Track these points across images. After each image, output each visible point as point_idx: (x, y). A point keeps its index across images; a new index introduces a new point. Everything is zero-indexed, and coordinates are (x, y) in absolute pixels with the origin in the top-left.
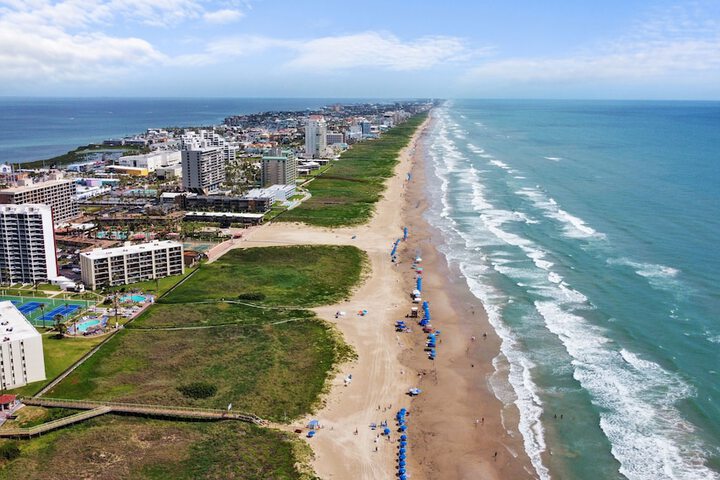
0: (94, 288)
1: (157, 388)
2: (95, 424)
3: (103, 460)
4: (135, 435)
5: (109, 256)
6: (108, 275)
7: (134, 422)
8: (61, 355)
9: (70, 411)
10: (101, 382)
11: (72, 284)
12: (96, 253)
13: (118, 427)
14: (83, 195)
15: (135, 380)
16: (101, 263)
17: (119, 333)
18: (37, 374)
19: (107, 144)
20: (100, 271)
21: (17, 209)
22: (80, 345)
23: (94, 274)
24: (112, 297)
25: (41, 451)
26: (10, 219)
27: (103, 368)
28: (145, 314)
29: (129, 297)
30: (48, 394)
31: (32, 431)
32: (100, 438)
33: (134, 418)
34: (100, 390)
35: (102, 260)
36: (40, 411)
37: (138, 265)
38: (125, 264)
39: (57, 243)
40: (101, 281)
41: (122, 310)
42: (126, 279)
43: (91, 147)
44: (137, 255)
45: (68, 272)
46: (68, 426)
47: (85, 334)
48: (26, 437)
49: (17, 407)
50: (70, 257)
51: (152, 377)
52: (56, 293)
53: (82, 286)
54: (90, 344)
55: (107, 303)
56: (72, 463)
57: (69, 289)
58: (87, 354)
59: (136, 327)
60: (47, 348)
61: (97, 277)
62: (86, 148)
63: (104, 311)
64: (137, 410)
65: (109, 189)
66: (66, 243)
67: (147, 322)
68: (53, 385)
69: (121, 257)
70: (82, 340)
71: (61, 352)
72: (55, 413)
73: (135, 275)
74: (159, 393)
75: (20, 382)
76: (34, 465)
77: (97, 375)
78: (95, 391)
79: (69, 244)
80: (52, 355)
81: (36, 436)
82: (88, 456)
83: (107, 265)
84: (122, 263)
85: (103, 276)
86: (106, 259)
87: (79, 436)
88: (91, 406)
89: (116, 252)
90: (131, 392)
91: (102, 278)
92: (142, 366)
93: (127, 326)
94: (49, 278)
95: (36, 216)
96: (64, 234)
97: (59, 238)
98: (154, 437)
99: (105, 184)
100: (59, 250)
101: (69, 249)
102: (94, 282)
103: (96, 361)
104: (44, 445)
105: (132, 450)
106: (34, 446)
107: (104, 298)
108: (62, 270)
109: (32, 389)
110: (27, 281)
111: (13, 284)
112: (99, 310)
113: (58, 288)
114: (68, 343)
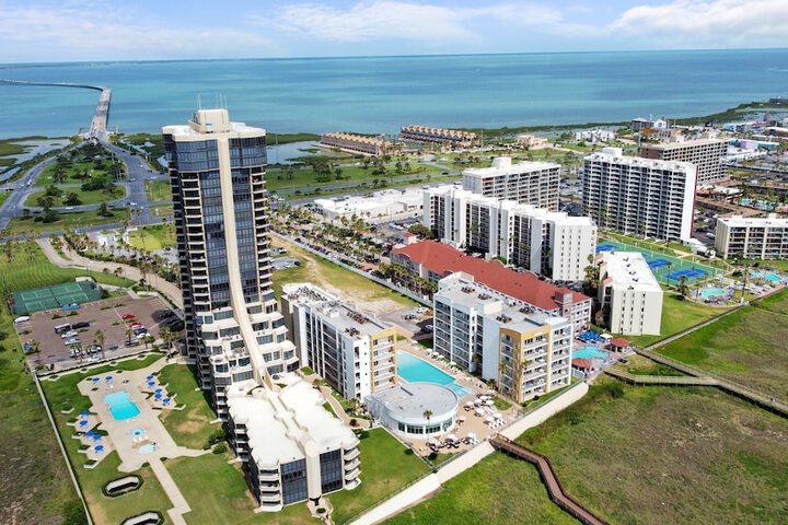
0: (726, 257)
1: (773, 377)
2: (697, 392)
3: (698, 430)
4: (738, 416)
5: (748, 226)
6: (743, 246)
7: (738, 404)
8: (679, 315)
9: (676, 372)
10: (711, 351)
11: (703, 249)
12: (735, 221)
13: (722, 403)
14: (734, 157)
15: (750, 362)
16: (739, 233)
17: (742, 308)
18: (653, 328)
19: (773, 103)
20: (735, 240)
21: (664, 165)
22: (699, 311)
23: (728, 242)
24: (742, 270)
25: (642, 399)
26: (656, 174)
27: (718, 340)
28: (777, 296)
29: (762, 274)
30: (658, 349)
31: (638, 379)
32: (700, 408)
33: (740, 400)
34: (710, 360)
35: (740, 229)
36: (648, 363)
37: (779, 241)
38: (765, 238)
39: (697, 204)
40: (735, 251)
41: (751, 286)
42: (763, 254)
43: (754, 105)
44: (780, 229)
45: (702, 235)
46: (672, 385)
47: (706, 302)
48: (631, 383)
49: (628, 353)
50: (707, 220)
51: (770, 364)
52: (686, 254)
53: (713, 252)
54: (709, 313)
55: (736, 274)
56: (667, 421)
57: (699, 253)
58: (704, 323)
59: (763, 307)
60: (667, 305)
61: (731, 246)
62: (747, 106)
63: (731, 282)
64: (745, 392)
65: (764, 153)
66: (706, 206)
67: (777, 305)
68: (665, 342)
69: (762, 229)
70: (702, 307)
71: (678, 312)
72: (662, 369)
73: (774, 251)
74: (774, 383)
75: (636, 332)
76: (633, 410)
77: (710, 345)
78: (705, 360)
79: (709, 206)
80: (670, 313)
81: (640, 384)
82: (685, 420)
83: (744, 235)
84: (762, 236)
85: (738, 245)
86: (744, 229)
87: (680, 398)
88: (698, 374)
89: (757, 223)
90: (743, 374)
91: (736, 247)
92: (760, 350)
93: (754, 304)
94: (681, 238)
95: (681, 174)
96: (705, 196)
97: (700, 199)
98: (758, 427)
99: (761, 148)
100: (697, 212)
101: (708, 211)
102: (726, 251)
103: (712, 331)
104: (645, 396)
105: (730, 431)
106: (637, 393)
107: (734, 270)
108: (697, 232)
109: (645, 340)
110: (661, 237)
111: (647, 238)
112: (726, 280)
113: (689, 250)
114: (688, 306)
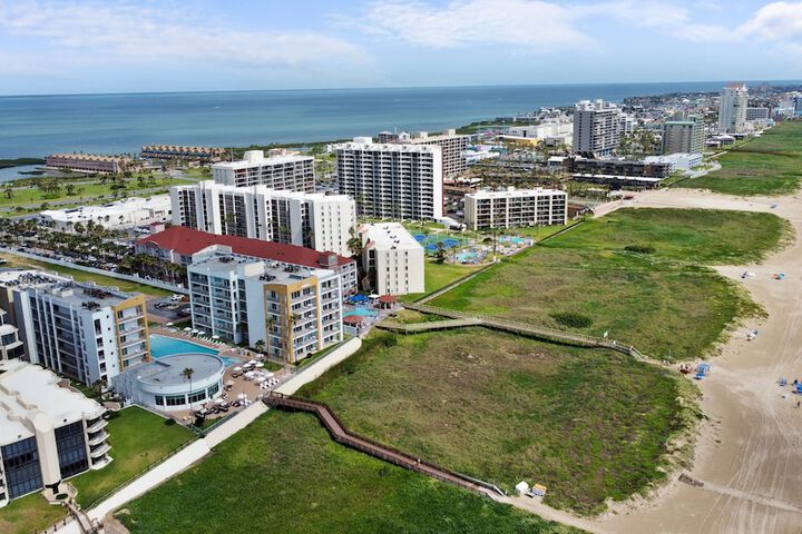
0: (476, 229)
1: (533, 312)
2: (466, 332)
3: (470, 361)
4: (504, 346)
5: (492, 198)
6: (489, 217)
7: (503, 337)
8: (441, 276)
10: (472, 299)
11: (455, 223)
12: (482, 194)
13: (490, 338)
14: (472, 158)
15: (508, 304)
16: (484, 204)
17: (496, 265)
18: (418, 287)
19: (499, 121)
20: (483, 212)
21: (412, 148)
22: (458, 271)
23: (476, 215)
24: (492, 238)
25: (415, 345)
27: (478, 291)
28: (524, 253)
29: (508, 238)
30: (426, 303)
31: (409, 327)
32: (469, 343)
33: (504, 334)
34: (472, 306)
35: (485, 201)
36: (417, 315)
37: (519, 210)
38: (507, 208)
39: (445, 192)
40: (483, 222)
41: (500, 248)
42: (507, 223)
43: (483, 123)
44: (519, 199)
45: (452, 215)
46: (441, 329)
48: (403, 333)
49: (398, 309)
50: (455, 204)
51: (525, 303)
52: (440, 230)
53: (464, 225)
54: (468, 272)
55: (487, 241)
56: (441, 358)
57: (452, 228)
58: (463, 279)
59: (512, 262)
60: (428, 269)
61: (479, 217)
62: (477, 124)
63: (484, 248)
65: (497, 154)
66: (453, 193)
67: (524, 260)
68: (431, 298)
69: (504, 200)
70: (460, 267)
71: (438, 271)
72: (429, 316)
73: (516, 220)
74: (531, 316)
75: (402, 291)
76: (408, 354)
77: (472, 295)
78: (469, 307)
79: (454, 193)
80: (431, 275)
81: (411, 333)
82: (458, 355)
83: (489, 206)
84: (505, 206)
85: (486, 217)
86: (489, 200)
87: (449, 338)
89: (499, 195)
90: (502, 312)
91: (484, 218)
92: (515, 294)
93: (505, 261)
94: (435, 217)
95: (429, 155)
96: (451, 185)
97: (447, 187)
98: (520, 352)
99: (493, 150)
100: (446, 199)
101: (455, 197)
102: (476, 221)
103: (472, 285)
104: (417, 341)
105: (501, 358)
106: (410, 340)
107: (484, 237)
108: (449, 212)
109: (415, 298)
110: (416, 218)
112: (478, 246)
113: (443, 227)
114: (448, 268)
